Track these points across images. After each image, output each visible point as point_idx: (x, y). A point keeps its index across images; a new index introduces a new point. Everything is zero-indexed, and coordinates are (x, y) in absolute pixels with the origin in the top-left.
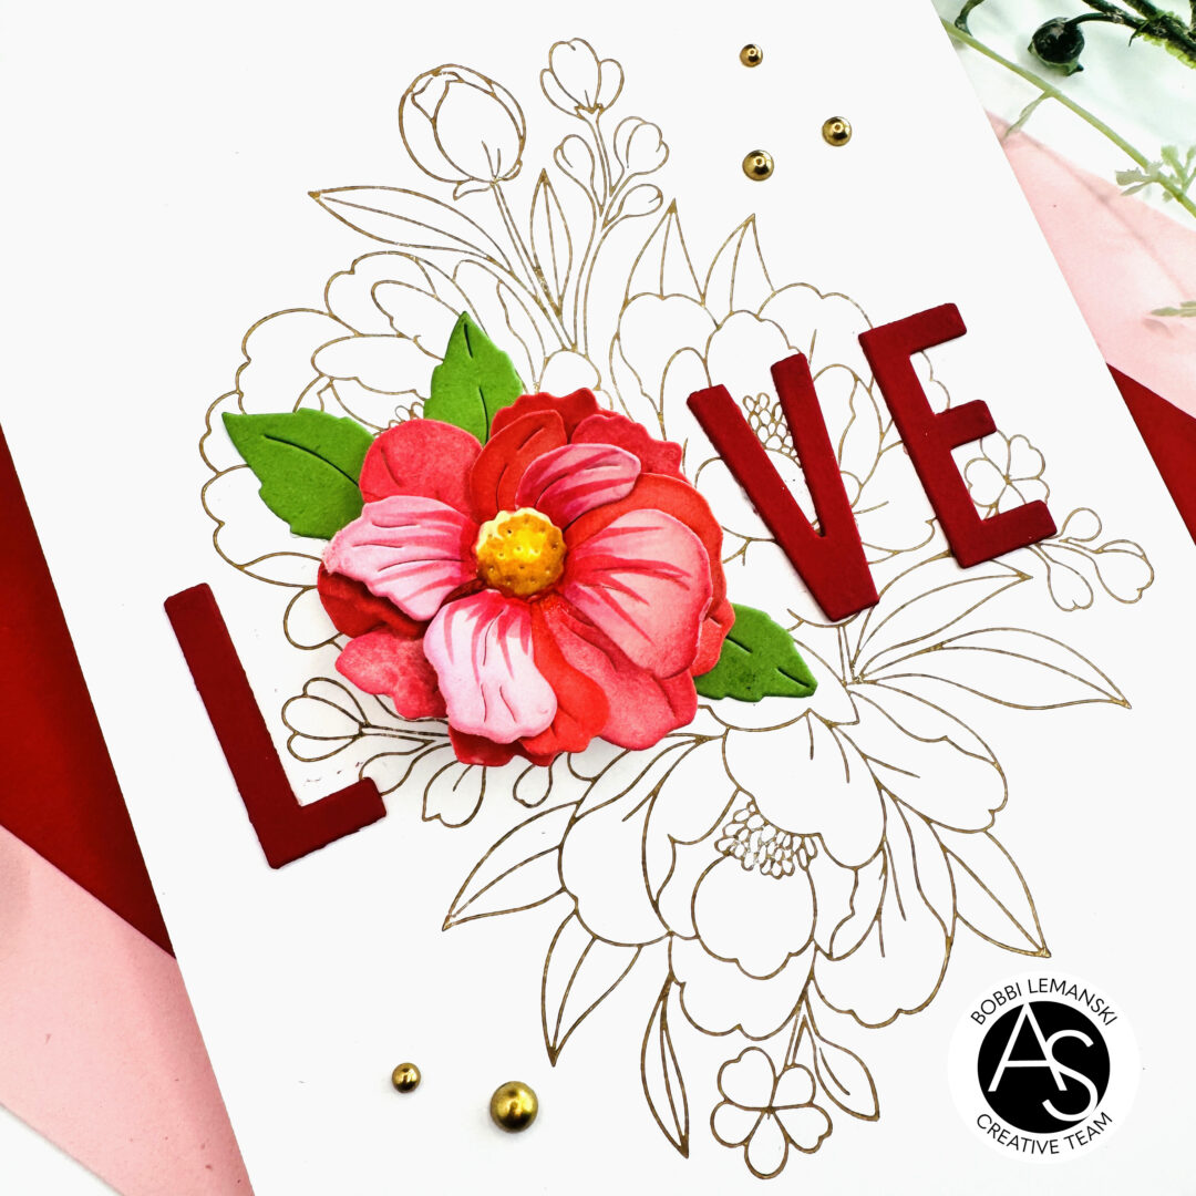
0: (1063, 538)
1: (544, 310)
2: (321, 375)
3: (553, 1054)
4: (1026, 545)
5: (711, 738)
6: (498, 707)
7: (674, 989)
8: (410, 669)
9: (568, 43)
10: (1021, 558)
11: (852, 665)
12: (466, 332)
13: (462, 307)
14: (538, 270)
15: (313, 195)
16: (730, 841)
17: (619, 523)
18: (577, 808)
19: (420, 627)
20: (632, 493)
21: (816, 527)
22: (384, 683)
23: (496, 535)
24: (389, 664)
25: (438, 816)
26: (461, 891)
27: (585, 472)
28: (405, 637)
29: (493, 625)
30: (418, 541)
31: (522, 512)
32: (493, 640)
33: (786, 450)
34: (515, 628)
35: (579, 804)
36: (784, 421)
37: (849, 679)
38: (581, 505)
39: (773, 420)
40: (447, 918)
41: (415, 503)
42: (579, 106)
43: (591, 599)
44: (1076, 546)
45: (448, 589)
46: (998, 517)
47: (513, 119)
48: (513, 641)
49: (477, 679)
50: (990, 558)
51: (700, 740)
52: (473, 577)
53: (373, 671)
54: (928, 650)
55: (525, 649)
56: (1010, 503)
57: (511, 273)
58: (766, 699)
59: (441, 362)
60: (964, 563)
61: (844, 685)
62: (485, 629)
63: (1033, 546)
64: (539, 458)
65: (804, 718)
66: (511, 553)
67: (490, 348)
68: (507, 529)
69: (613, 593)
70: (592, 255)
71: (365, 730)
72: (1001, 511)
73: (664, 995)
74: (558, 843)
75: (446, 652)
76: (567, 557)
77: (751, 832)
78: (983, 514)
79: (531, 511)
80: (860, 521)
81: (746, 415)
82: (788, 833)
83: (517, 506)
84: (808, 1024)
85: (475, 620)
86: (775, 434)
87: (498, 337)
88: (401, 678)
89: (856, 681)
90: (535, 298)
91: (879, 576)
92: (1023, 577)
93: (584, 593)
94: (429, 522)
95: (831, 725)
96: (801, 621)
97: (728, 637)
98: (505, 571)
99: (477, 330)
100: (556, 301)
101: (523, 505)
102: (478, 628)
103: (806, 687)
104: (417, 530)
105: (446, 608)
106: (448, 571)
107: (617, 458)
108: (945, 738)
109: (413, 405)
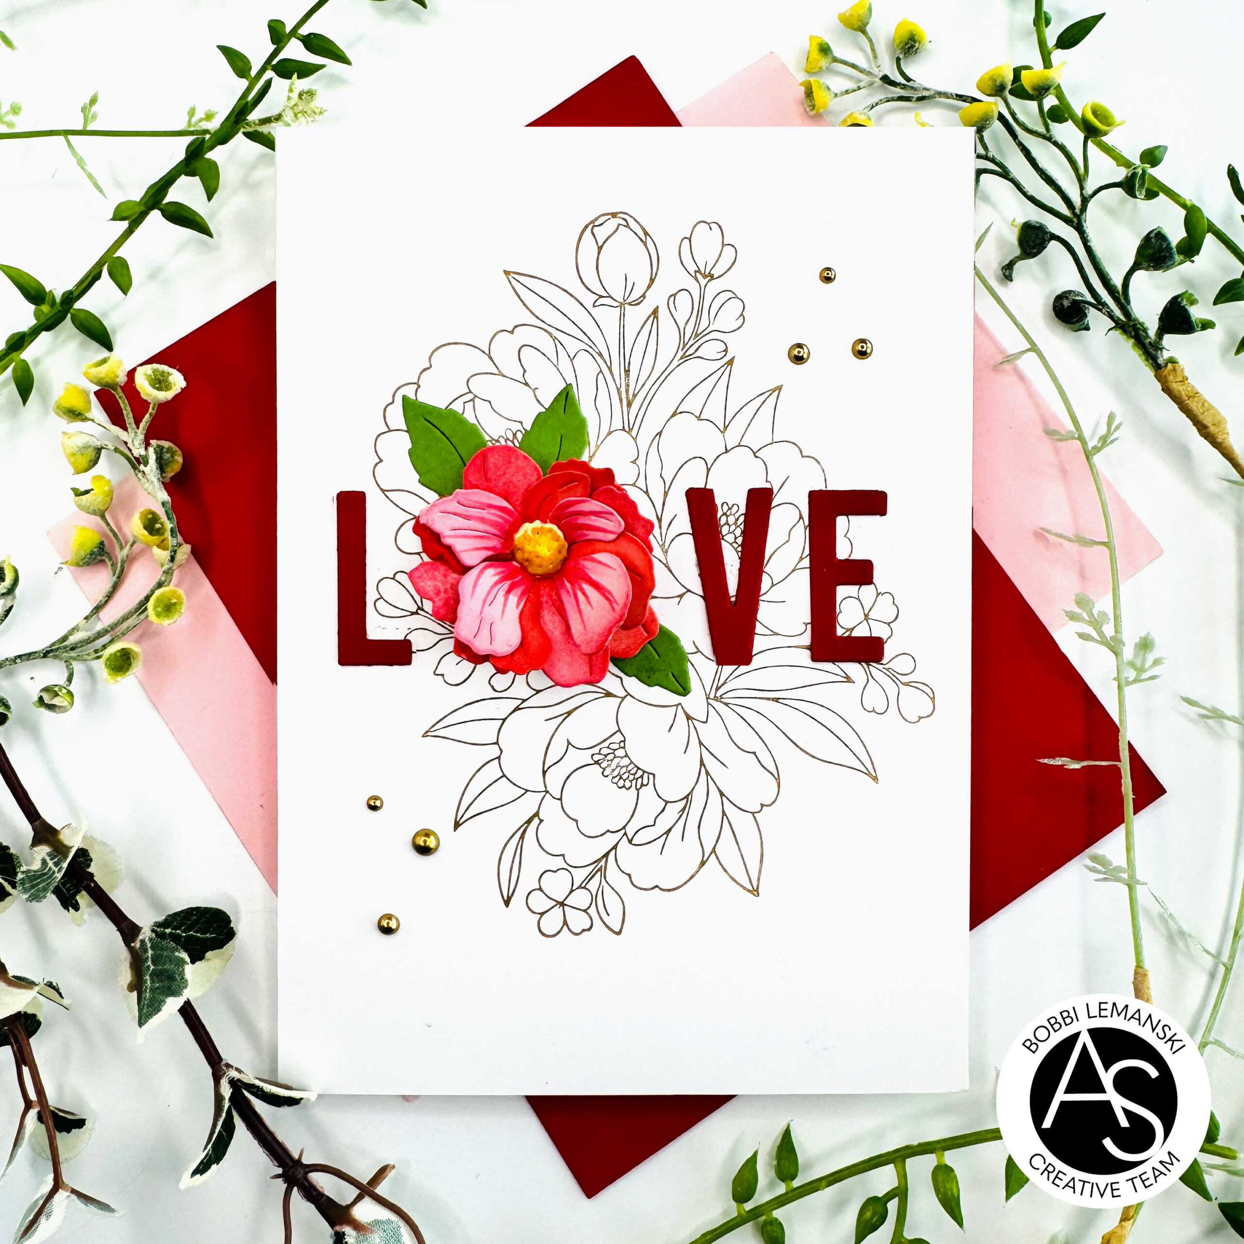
0: (886, 666)
1: (621, 400)
2: (470, 392)
3: (457, 825)
4: (859, 662)
5: (616, 696)
6: (485, 633)
7: (536, 821)
8: (450, 591)
9: (709, 224)
10: (853, 669)
11: (718, 689)
12: (566, 397)
13: (571, 380)
14: (627, 372)
15: (507, 273)
16: (602, 757)
17: (598, 556)
18: (522, 703)
19: (465, 569)
20: (614, 541)
21: (733, 599)
22: (432, 594)
23: (529, 533)
24: (439, 584)
25: (443, 675)
26: (441, 720)
27: (593, 517)
28: (455, 572)
29: (507, 584)
30: (482, 520)
31: (549, 525)
32: (502, 593)
33: (735, 545)
34: (519, 591)
35: (524, 701)
36: (742, 527)
37: (712, 696)
38: (586, 535)
39: (735, 523)
40: (427, 732)
41: (490, 498)
42: (699, 271)
43: (568, 592)
44: (893, 675)
45: (489, 553)
46: (849, 637)
47: (651, 265)
48: (513, 599)
49: (481, 613)
50: (833, 661)
51: (608, 694)
52: (508, 552)
53: (428, 585)
54: (768, 699)
55: (517, 607)
56: (861, 632)
57: (610, 369)
58: (657, 687)
59: (544, 410)
60: (814, 659)
61: (707, 699)
62: (500, 586)
63: (863, 664)
64: (569, 499)
65: (675, 707)
66: (534, 547)
67: (577, 413)
68: (536, 531)
69: (580, 594)
70: (666, 374)
71: (419, 611)
72: (853, 635)
73: (529, 822)
74: (504, 718)
75: (471, 590)
76: (565, 561)
77: (614, 757)
78: (840, 632)
79: (554, 527)
80: (762, 606)
81: (719, 514)
82: (636, 766)
83: (548, 521)
84: (603, 871)
85: (497, 578)
86: (733, 532)
87: (586, 408)
88: (442, 595)
89: (716, 698)
90: (618, 390)
91: (759, 643)
92: (848, 680)
93: (566, 586)
94: (493, 511)
95: (689, 717)
96: (699, 651)
97: (649, 643)
98: (526, 556)
99: (573, 398)
100: (631, 396)
101: (552, 522)
102: (496, 583)
103: (683, 690)
104: (484, 513)
105: (484, 564)
106: (494, 543)
107: (612, 518)
108: (754, 753)
109: (518, 431)
